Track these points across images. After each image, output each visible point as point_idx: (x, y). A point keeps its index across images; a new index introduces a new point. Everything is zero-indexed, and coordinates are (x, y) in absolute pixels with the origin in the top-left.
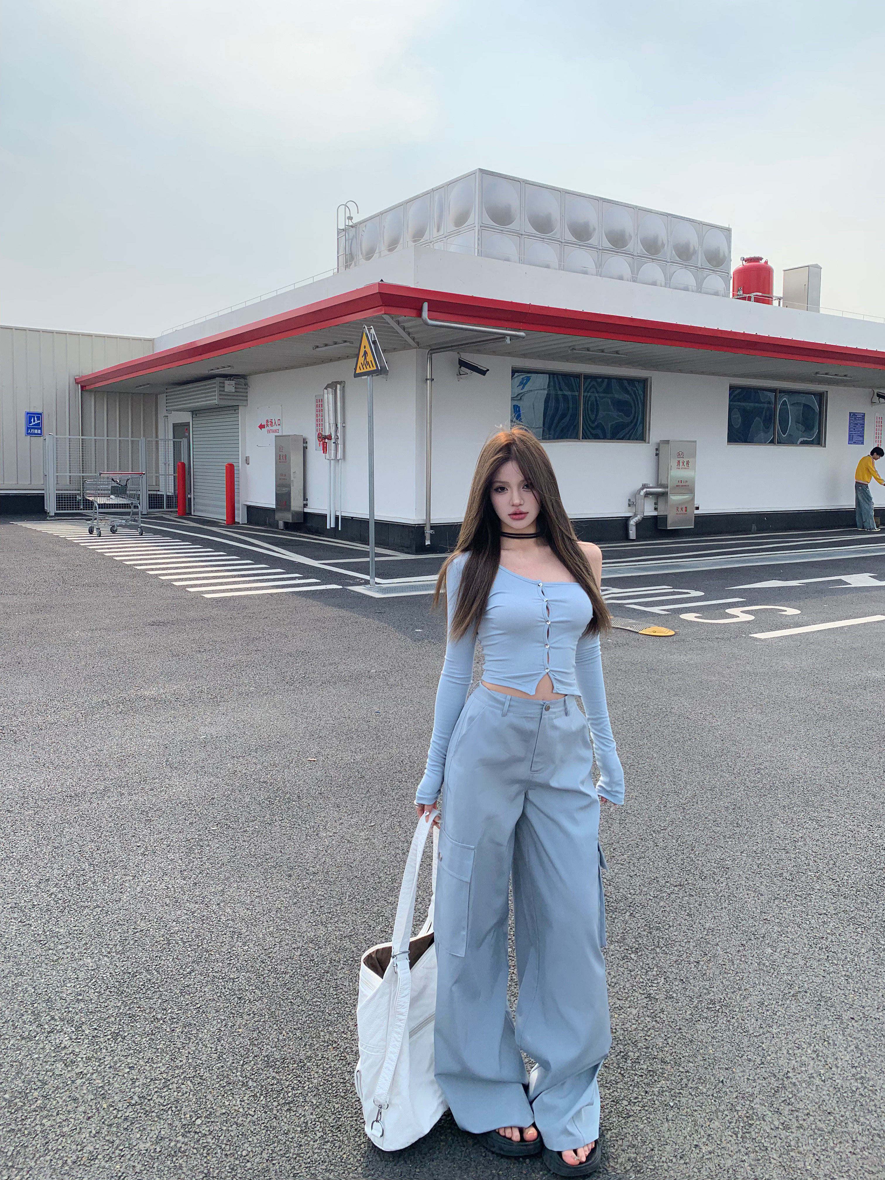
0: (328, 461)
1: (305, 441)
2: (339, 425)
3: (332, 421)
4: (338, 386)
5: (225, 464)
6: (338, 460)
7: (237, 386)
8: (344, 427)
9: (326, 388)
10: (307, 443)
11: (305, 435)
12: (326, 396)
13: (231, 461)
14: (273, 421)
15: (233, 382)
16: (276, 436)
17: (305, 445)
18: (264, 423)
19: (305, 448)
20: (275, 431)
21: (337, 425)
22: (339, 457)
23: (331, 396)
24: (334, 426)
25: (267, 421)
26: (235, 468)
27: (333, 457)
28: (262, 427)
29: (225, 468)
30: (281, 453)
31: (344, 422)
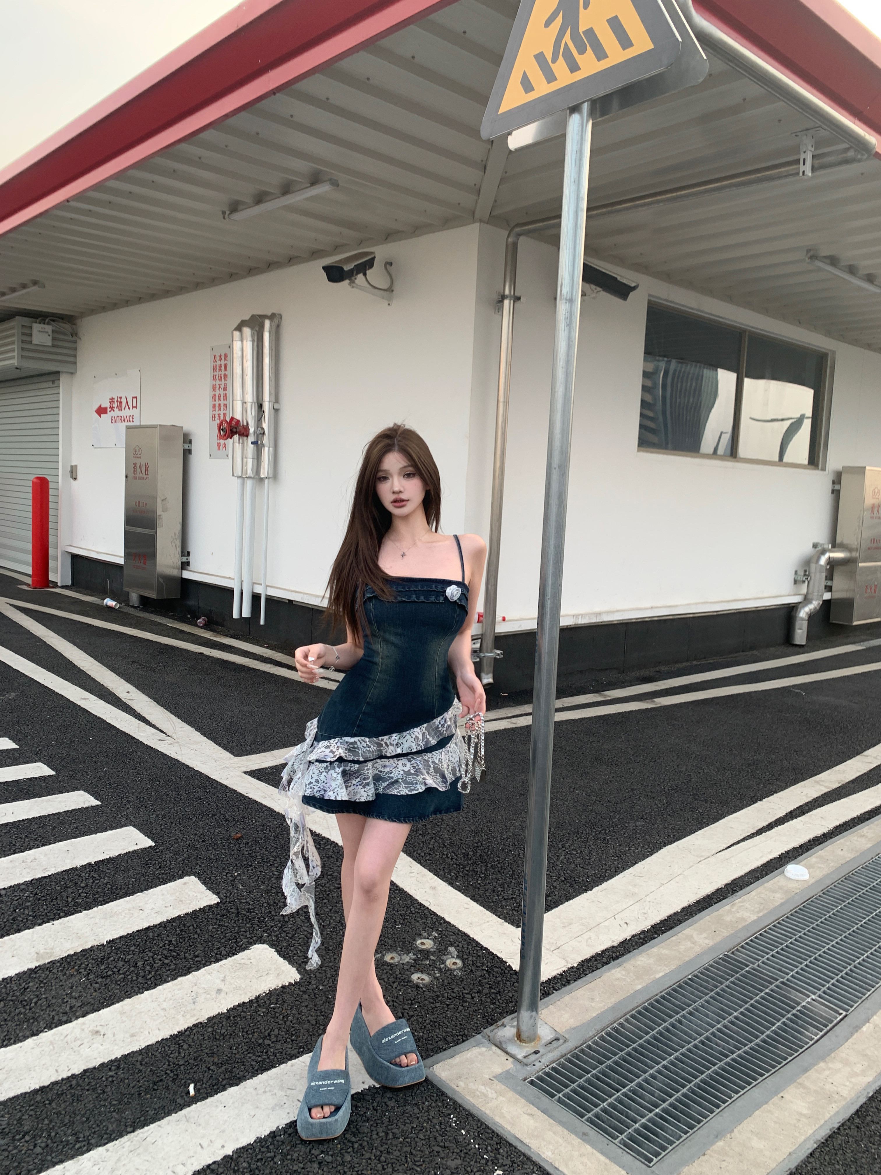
0: (240, 481)
1: (187, 439)
2: (266, 407)
3: (250, 397)
4: (267, 323)
5: (32, 477)
6: (262, 480)
7: (56, 335)
8: (276, 411)
9: (239, 328)
10: (190, 442)
11: (186, 428)
12: (237, 345)
13: (41, 473)
14: (124, 401)
15: (49, 328)
16: (128, 428)
17: (186, 447)
18: (106, 404)
19: (187, 453)
20: (127, 419)
21: (261, 406)
22: (265, 471)
23: (248, 346)
24: (255, 407)
25: (112, 400)
26: (51, 485)
27: (250, 473)
28: (101, 411)
29: (30, 484)
30: (138, 462)
31: (276, 398)
